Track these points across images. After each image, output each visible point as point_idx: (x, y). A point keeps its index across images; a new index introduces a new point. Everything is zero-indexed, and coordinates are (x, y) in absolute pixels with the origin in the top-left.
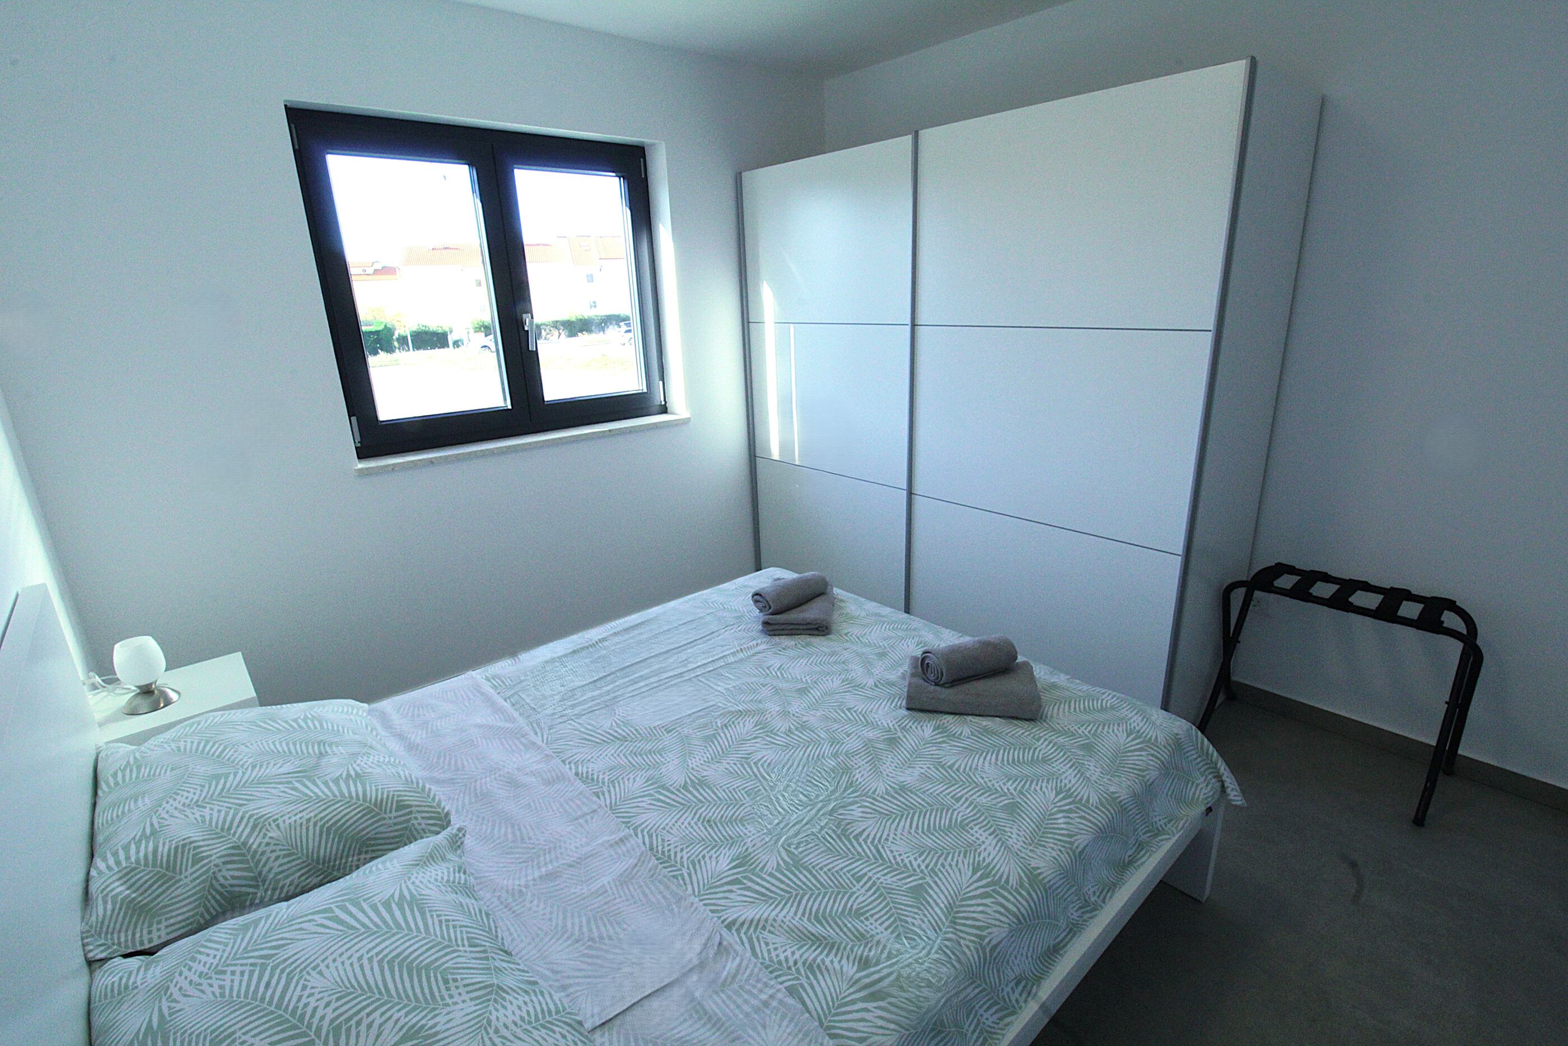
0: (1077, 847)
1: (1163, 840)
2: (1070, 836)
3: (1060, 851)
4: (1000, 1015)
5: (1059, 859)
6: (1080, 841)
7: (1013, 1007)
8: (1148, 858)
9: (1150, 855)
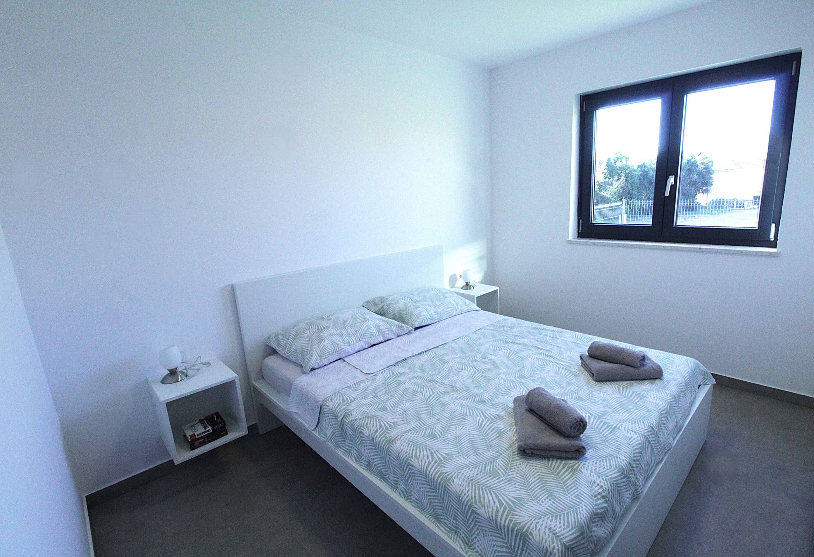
0: (410, 460)
1: (459, 543)
2: (416, 456)
3: (407, 453)
4: (356, 456)
5: (402, 452)
6: (414, 461)
7: (359, 461)
8: (444, 533)
9: (446, 534)
